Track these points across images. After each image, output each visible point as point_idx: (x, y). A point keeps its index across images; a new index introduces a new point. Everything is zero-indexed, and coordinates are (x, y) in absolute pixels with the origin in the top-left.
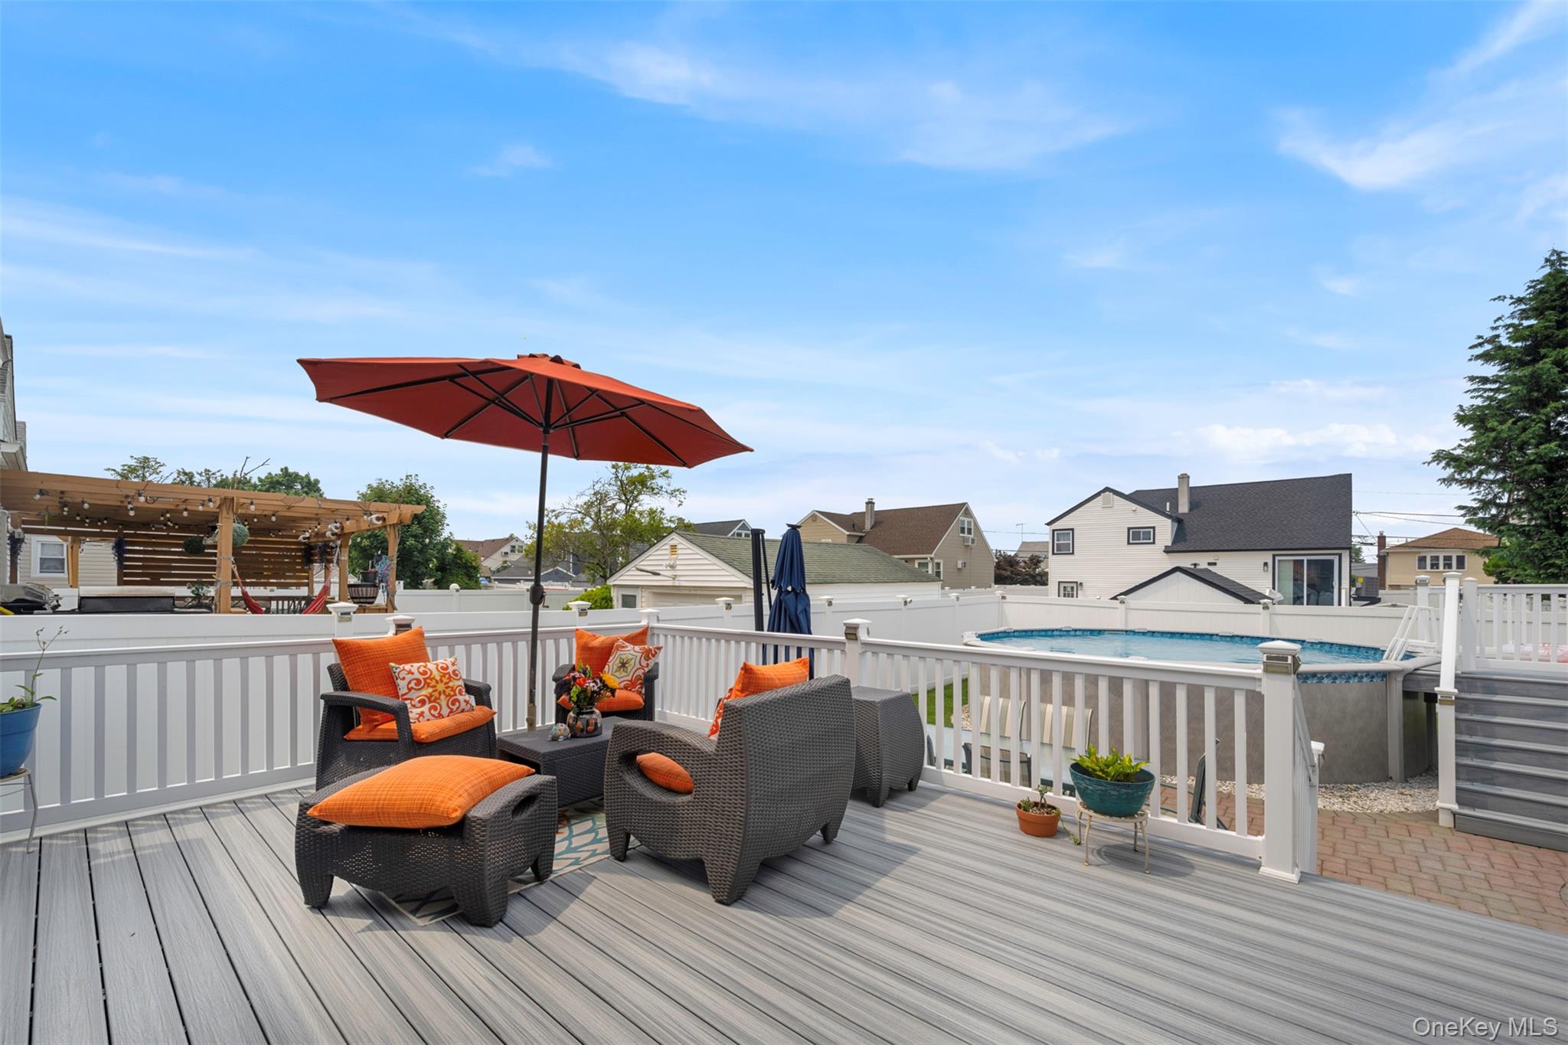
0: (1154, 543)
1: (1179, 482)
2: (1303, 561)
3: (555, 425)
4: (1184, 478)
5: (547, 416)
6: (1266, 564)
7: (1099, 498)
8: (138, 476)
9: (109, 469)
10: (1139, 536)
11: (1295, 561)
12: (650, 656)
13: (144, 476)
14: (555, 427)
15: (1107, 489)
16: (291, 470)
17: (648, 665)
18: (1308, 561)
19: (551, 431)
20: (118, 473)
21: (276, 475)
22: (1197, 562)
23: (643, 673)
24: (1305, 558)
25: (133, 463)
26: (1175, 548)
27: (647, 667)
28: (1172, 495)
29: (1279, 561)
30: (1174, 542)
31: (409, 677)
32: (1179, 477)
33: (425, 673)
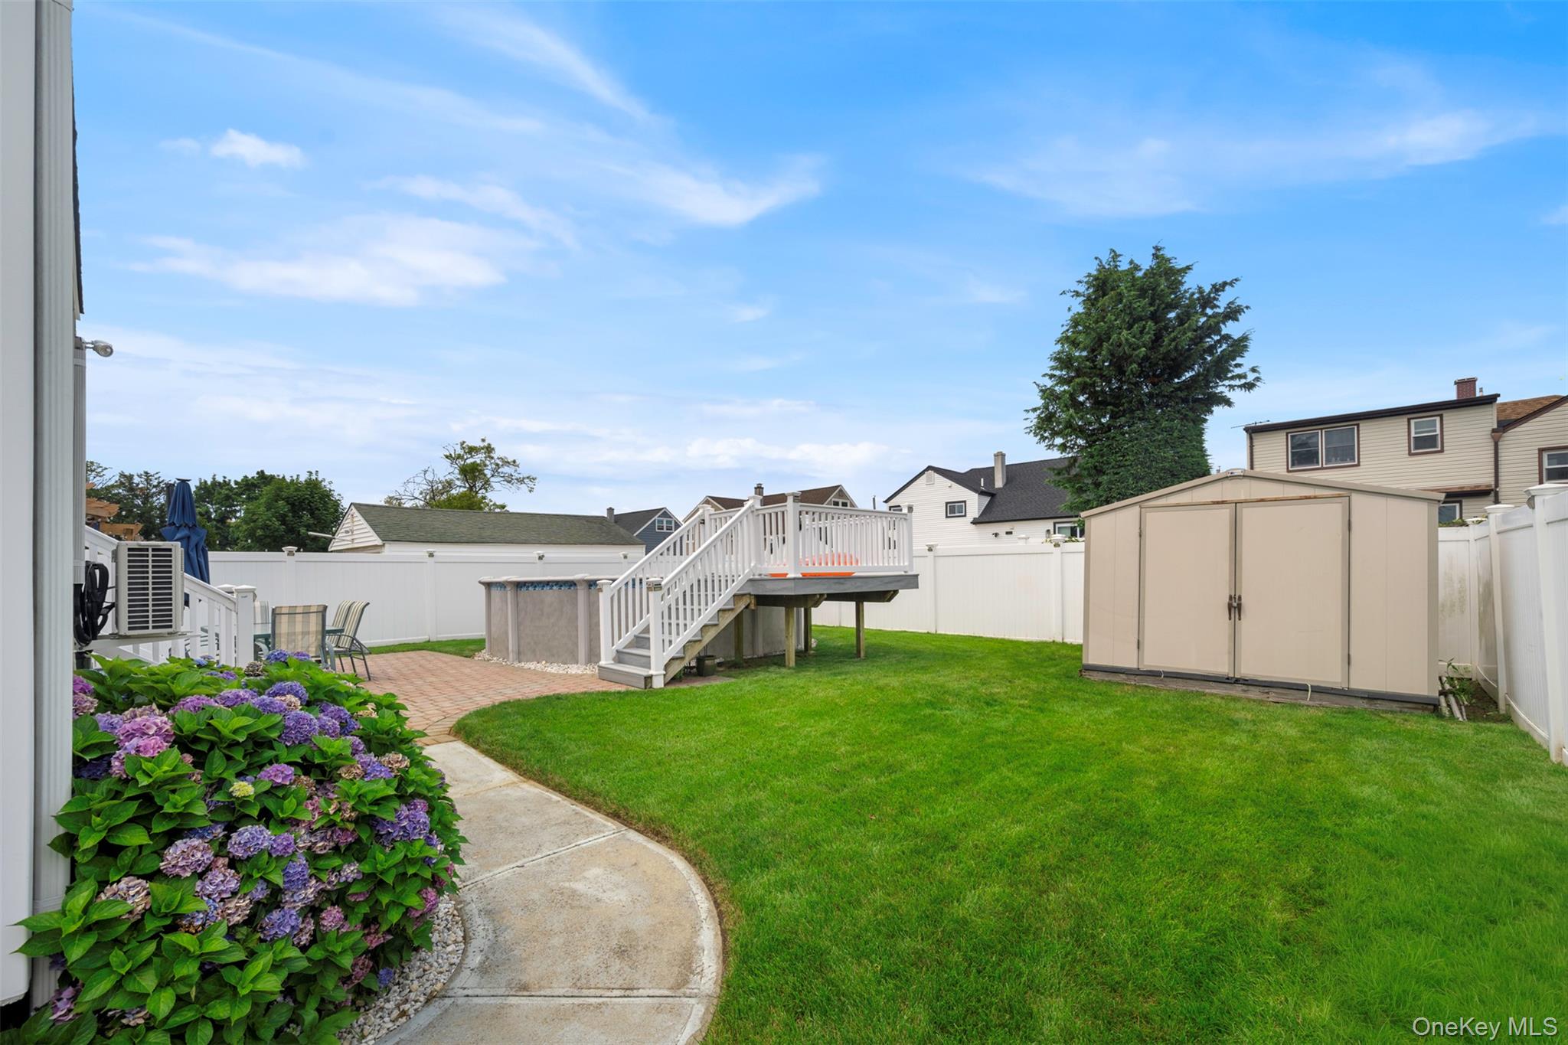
0: (965, 516)
1: (995, 461)
4: (1000, 456)
6: (1048, 531)
7: (924, 476)
10: (954, 509)
15: (929, 468)
16: (267, 473)
21: (253, 478)
22: (998, 531)
26: (983, 519)
28: (989, 473)
29: (1059, 527)
30: (983, 514)
32: (995, 455)
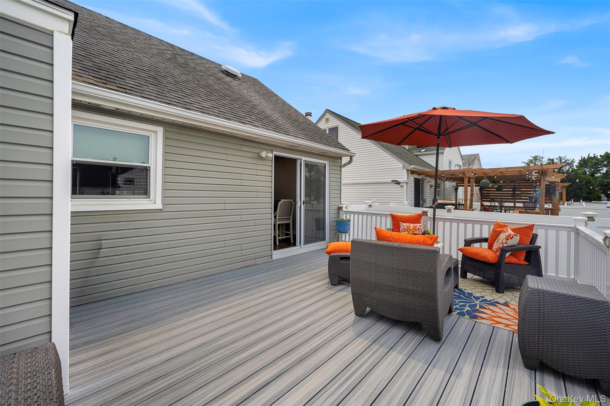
3: (443, 134)
5: (439, 132)
8: (533, 163)
9: (523, 162)
12: (509, 238)
13: (535, 163)
14: (442, 136)
17: (506, 243)
19: (441, 137)
20: (526, 163)
23: (502, 246)
25: (532, 158)
27: (506, 244)
31: (403, 227)
33: (408, 227)
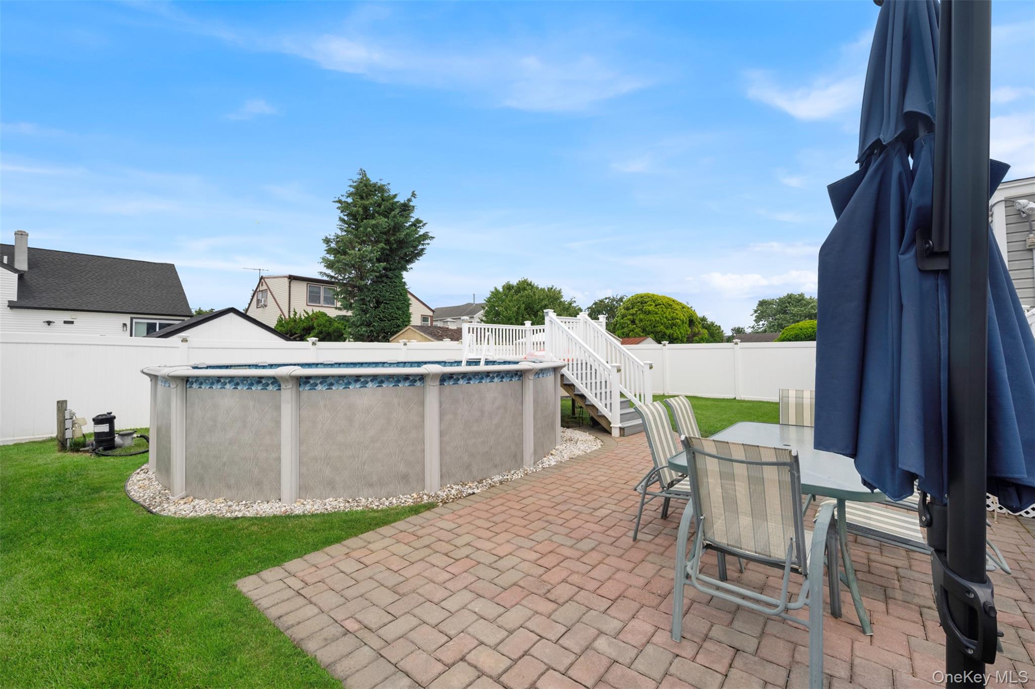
1: (16, 238)
2: (156, 324)
4: (20, 237)
6: (125, 325)
11: (148, 324)
18: (160, 324)
22: (51, 320)
24: (158, 322)
26: (23, 303)
28: (8, 250)
29: (136, 323)
30: (20, 295)
32: (16, 235)
